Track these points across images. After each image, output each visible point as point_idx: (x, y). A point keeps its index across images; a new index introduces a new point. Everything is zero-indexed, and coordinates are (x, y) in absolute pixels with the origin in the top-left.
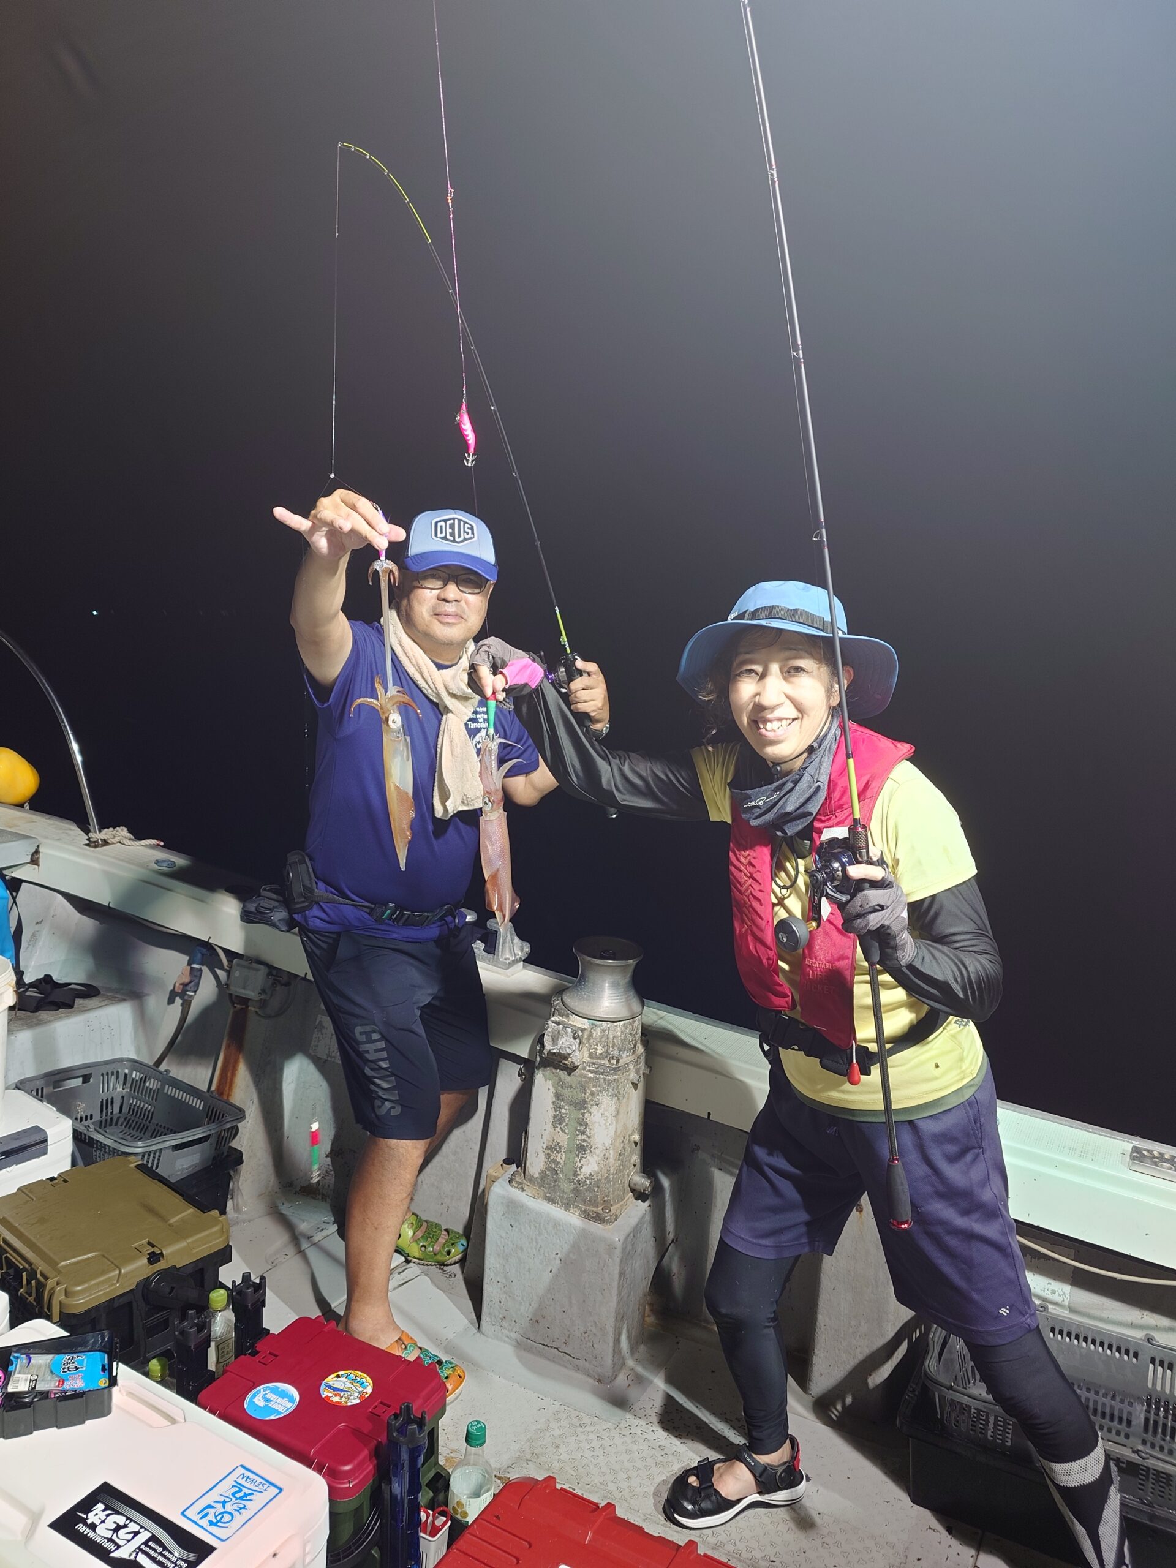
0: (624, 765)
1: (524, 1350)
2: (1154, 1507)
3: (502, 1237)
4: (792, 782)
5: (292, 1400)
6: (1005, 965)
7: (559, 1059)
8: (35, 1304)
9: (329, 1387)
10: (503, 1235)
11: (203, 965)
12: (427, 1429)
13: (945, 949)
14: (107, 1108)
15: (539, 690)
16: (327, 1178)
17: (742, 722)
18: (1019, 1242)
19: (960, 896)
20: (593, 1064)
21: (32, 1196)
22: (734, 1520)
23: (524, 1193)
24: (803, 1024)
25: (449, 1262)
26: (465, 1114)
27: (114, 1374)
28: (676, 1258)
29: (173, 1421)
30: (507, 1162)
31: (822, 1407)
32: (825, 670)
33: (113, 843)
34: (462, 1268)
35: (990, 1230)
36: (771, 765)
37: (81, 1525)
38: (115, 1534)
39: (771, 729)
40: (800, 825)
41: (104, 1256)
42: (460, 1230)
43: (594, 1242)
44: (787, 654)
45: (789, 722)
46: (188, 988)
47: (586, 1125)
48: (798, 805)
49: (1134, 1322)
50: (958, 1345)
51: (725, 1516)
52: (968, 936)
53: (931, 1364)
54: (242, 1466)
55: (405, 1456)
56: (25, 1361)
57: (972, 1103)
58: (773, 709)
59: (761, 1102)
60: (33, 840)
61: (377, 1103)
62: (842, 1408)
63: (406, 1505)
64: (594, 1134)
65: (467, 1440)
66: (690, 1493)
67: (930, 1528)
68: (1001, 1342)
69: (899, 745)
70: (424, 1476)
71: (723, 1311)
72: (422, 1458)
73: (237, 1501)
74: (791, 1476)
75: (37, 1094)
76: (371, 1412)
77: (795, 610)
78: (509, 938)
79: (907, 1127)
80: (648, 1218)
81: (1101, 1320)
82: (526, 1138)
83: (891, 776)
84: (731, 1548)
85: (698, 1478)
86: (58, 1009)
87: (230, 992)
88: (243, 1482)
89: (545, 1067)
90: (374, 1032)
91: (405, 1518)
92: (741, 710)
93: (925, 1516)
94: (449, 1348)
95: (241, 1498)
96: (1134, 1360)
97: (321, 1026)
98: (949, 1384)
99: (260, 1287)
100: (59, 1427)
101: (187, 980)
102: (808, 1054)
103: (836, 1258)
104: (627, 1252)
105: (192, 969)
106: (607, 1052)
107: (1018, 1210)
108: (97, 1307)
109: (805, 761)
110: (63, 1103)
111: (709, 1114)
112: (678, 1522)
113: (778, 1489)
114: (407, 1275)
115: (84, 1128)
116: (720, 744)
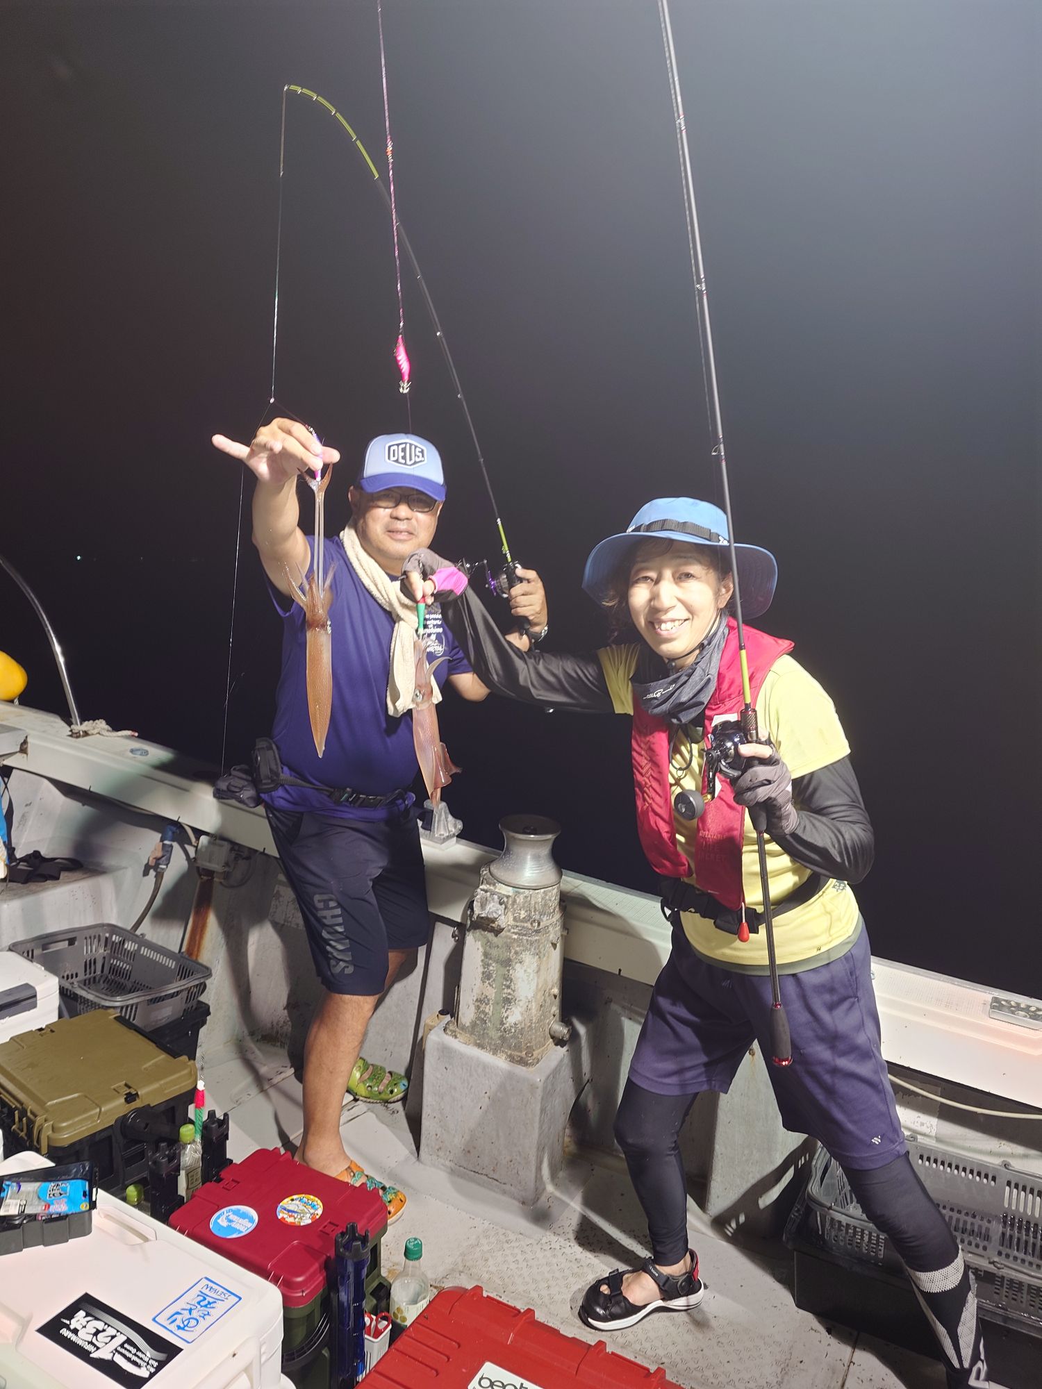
0: (538, 664)
1: (458, 1176)
2: (1007, 1310)
3: (438, 1079)
4: (686, 675)
5: (251, 1220)
6: (876, 833)
7: (487, 922)
8: (26, 1138)
9: (285, 1209)
10: (439, 1076)
11: (174, 841)
12: (370, 1245)
13: (824, 819)
14: (90, 967)
15: (463, 596)
16: (285, 1028)
17: (640, 623)
18: (890, 1080)
19: (835, 773)
20: (517, 926)
21: (22, 1044)
22: (640, 1323)
23: (457, 1040)
24: (698, 890)
25: (392, 1100)
26: (406, 969)
27: (94, 1199)
28: (591, 1096)
29: (146, 1239)
30: (442, 1012)
31: (719, 1223)
32: (712, 575)
33: (93, 734)
34: (404, 1106)
35: (864, 1069)
36: (667, 661)
37: (65, 1329)
38: (95, 1337)
39: (665, 629)
40: (693, 713)
41: (86, 1097)
42: (402, 1072)
43: (518, 1082)
44: (679, 561)
45: (681, 622)
46: (161, 861)
47: (511, 980)
48: (691, 695)
49: (993, 1150)
50: (837, 1170)
51: (632, 1320)
52: (843, 808)
53: (814, 1188)
54: (207, 1278)
55: (350, 1269)
56: (15, 1188)
57: (848, 958)
58: (666, 611)
59: (665, 959)
60: (21, 732)
61: (333, 962)
62: (737, 1225)
63: (352, 1312)
64: (518, 988)
65: (405, 1254)
66: (601, 1300)
67: (812, 1329)
68: (873, 1166)
69: (780, 641)
70: (368, 1286)
71: (630, 1141)
72: (365, 1271)
73: (202, 1308)
74: (690, 1285)
75: (28, 955)
76: (321, 1231)
77: (685, 523)
78: (443, 816)
79: (791, 979)
80: (567, 1061)
81: (964, 1148)
82: (459, 992)
83: (773, 668)
84: (638, 1347)
85: (609, 1287)
86: (46, 880)
87: (197, 865)
88: (207, 1292)
89: (475, 929)
90: (331, 900)
91: (351, 1323)
92: (638, 614)
93: (809, 1318)
94: (392, 1175)
95: (206, 1306)
96: (993, 1183)
97: (278, 895)
98: (829, 1205)
99: (224, 1123)
100: (45, 1245)
101: (159, 854)
102: (703, 916)
103: (731, 1095)
104: (547, 1092)
105: (164, 845)
106: (529, 916)
107: (888, 1053)
108: (80, 1141)
109: (697, 657)
110: (51, 964)
111: (620, 970)
112: (592, 1325)
113: (679, 1296)
114: (355, 1111)
115: (69, 985)
116: (623, 645)
